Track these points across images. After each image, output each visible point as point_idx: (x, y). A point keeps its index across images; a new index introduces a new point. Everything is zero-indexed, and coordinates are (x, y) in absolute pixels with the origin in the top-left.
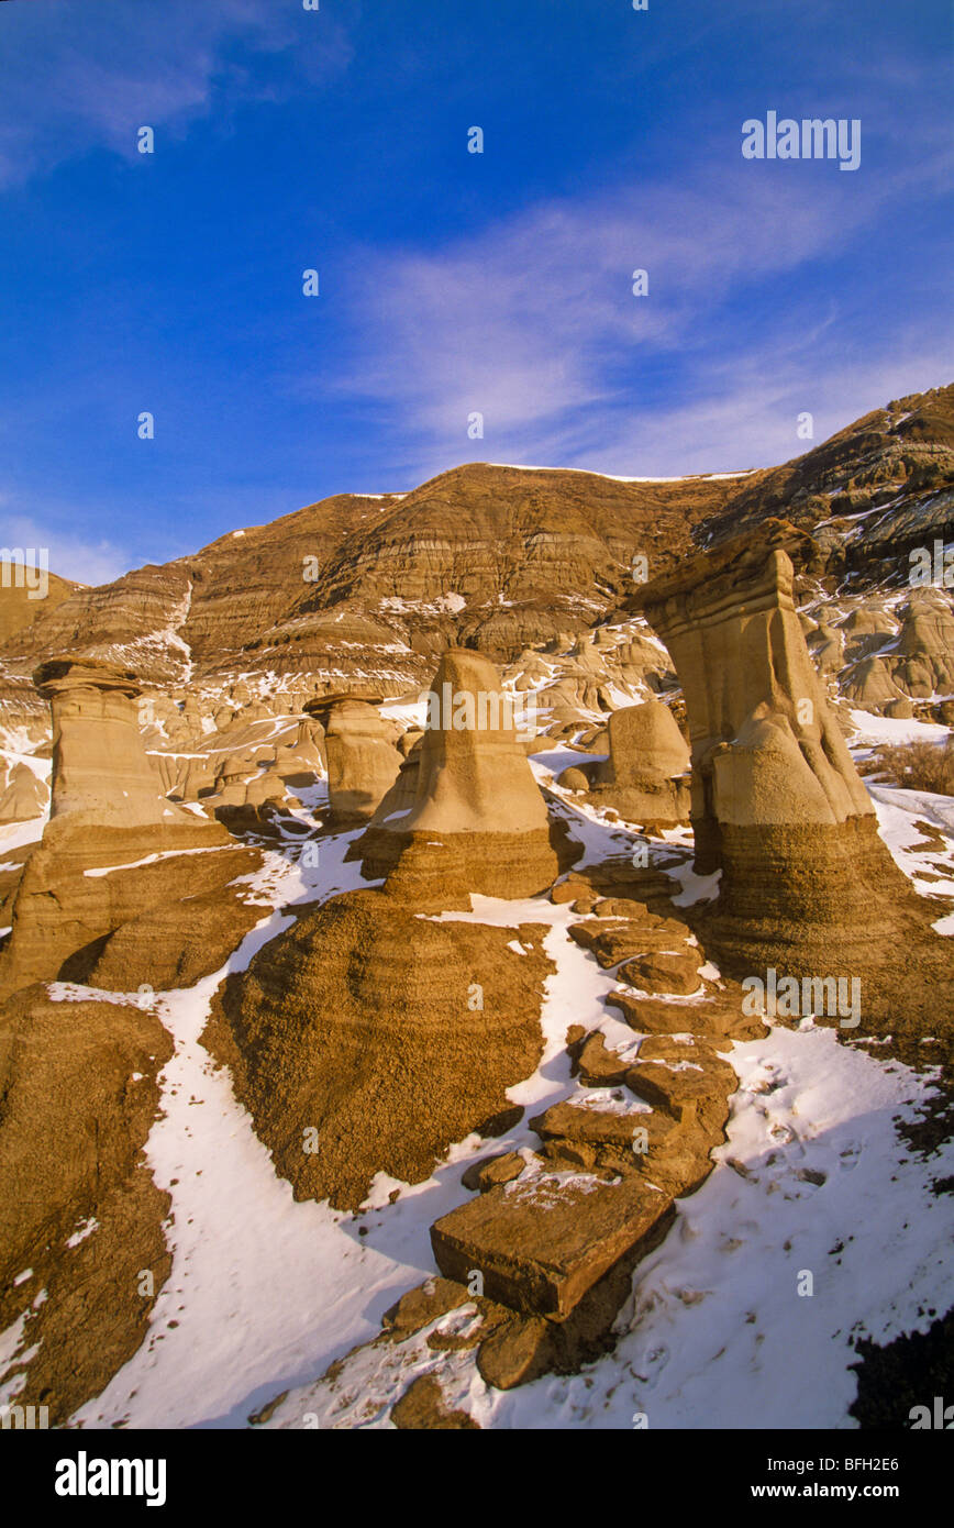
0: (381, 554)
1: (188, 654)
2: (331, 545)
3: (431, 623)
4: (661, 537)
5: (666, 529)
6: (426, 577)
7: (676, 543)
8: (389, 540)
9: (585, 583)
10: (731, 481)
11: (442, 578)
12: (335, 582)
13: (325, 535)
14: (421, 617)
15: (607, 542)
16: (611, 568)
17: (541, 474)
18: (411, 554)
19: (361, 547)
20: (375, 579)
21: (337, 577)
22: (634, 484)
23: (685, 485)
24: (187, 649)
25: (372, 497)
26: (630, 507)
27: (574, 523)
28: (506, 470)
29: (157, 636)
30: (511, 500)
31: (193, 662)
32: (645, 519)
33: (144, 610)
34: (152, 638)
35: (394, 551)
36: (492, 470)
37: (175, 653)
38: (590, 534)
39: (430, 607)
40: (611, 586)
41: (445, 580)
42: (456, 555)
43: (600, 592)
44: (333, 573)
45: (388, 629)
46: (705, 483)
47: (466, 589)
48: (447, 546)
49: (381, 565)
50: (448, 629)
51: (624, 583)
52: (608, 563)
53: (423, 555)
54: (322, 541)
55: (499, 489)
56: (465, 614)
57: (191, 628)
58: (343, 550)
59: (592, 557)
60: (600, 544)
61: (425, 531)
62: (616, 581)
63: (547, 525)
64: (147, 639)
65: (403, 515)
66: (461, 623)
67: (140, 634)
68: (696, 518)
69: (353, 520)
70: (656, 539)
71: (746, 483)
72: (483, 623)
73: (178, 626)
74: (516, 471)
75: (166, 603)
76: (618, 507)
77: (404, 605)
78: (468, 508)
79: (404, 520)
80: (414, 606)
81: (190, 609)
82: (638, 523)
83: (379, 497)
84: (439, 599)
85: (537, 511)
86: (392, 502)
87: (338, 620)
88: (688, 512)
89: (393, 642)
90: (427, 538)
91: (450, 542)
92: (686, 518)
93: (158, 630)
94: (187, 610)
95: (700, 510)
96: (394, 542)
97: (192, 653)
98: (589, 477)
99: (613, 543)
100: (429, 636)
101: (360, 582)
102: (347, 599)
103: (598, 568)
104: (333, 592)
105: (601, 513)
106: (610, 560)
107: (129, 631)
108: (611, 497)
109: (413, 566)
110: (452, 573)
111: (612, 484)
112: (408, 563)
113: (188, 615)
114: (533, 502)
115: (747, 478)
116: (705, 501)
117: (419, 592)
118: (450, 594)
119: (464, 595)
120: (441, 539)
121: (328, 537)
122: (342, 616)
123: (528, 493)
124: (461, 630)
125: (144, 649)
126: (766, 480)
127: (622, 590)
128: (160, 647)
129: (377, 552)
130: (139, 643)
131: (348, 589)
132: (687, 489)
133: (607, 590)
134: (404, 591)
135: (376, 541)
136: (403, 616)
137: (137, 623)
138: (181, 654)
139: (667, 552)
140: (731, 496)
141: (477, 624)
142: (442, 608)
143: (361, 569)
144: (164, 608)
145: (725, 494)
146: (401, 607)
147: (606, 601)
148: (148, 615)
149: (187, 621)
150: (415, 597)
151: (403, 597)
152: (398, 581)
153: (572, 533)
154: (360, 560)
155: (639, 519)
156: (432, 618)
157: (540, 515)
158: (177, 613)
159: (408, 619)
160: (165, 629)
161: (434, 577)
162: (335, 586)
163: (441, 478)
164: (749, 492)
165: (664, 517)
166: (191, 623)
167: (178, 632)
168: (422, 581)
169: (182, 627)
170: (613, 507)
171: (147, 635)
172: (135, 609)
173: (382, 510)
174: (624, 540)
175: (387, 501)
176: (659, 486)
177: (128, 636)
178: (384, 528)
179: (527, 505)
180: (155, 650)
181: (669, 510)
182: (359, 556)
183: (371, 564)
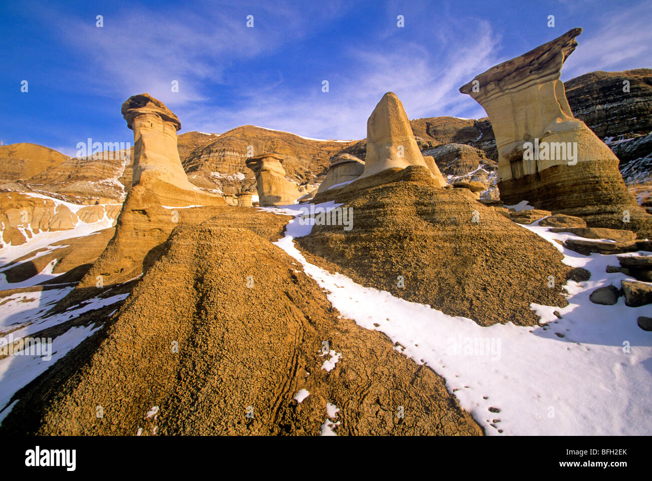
0: (211, 155)
1: (123, 189)
2: (189, 150)
3: (231, 183)
4: (320, 160)
5: (321, 157)
6: (229, 165)
7: (325, 162)
8: (215, 150)
9: (291, 174)
10: (344, 143)
11: (236, 166)
12: (191, 164)
13: (187, 146)
14: (227, 180)
15: (300, 159)
16: (301, 169)
17: (275, 132)
18: (223, 156)
19: (202, 152)
20: (209, 164)
21: (192, 162)
22: (310, 140)
23: (328, 143)
24: (123, 187)
25: (207, 134)
26: (308, 148)
27: (288, 151)
28: (262, 129)
29: (109, 180)
30: (264, 140)
31: (125, 192)
32: (314, 153)
33: (104, 169)
34: (106, 180)
35: (217, 154)
36: (256, 128)
37: (116, 187)
38: (293, 156)
39: (231, 177)
40: (301, 176)
41: (237, 167)
42: (242, 158)
43: (297, 177)
44: (190, 161)
45: (214, 183)
46: (335, 143)
47: (245, 172)
48: (238, 155)
49: (211, 159)
50: (238, 186)
51: (306, 175)
52: (300, 167)
53: (228, 157)
54: (185, 148)
55: (259, 136)
56: (245, 181)
57: (125, 178)
58: (194, 153)
59: (294, 164)
60: (297, 160)
61: (229, 148)
62: (303, 174)
63: (278, 151)
64: (104, 181)
65: (221, 141)
66: (243, 184)
67: (101, 178)
68: (332, 155)
69: (199, 142)
70: (318, 160)
71: (350, 144)
72: (252, 184)
73: (119, 177)
74: (265, 130)
75: (114, 167)
76: (304, 147)
77: (220, 175)
78: (247, 141)
79: (221, 143)
80: (224, 176)
81: (125, 171)
82: (311, 154)
83: (210, 134)
84: (235, 174)
85: (274, 145)
86: (215, 137)
87: (193, 178)
88: (329, 152)
89: (215, 189)
90: (231, 151)
91: (239, 153)
92: (328, 154)
93: (110, 178)
94: (123, 171)
95: (333, 152)
96: (217, 151)
97: (125, 189)
98: (293, 135)
99: (302, 160)
100: (231, 188)
101: (202, 164)
102: (197, 171)
103: (296, 169)
104: (190, 168)
105: (298, 149)
106: (300, 166)
107: (96, 177)
108: (302, 143)
109: (224, 161)
110: (240, 165)
111: (301, 139)
112: (222, 159)
113: (124, 173)
114: (273, 142)
115: (350, 143)
116: (335, 149)
117: (226, 171)
118: (239, 173)
119: (245, 173)
120: (236, 152)
121: (188, 147)
122: (195, 176)
123: (270, 138)
124: (243, 187)
125: (103, 185)
126: (357, 144)
127: (305, 177)
128: (111, 185)
129: (209, 154)
130: (101, 182)
131: (197, 167)
132: (328, 144)
133: (299, 177)
134: (220, 170)
135: (209, 150)
136: (220, 179)
137: (100, 174)
138: (120, 188)
139: (322, 165)
140: (344, 148)
141: (249, 185)
142: (235, 178)
143: (202, 160)
144: (113, 169)
145: (342, 147)
146: (219, 176)
147: (299, 181)
148: (106, 171)
149: (123, 175)
150: (225, 173)
151: (219, 172)
152: (218, 166)
153: (287, 155)
154: (202, 157)
155: (311, 152)
156: (232, 181)
157: (275, 146)
158: (119, 172)
159: (222, 181)
160: (113, 177)
161: (233, 166)
162: (191, 166)
163: (236, 129)
164: (351, 147)
165: (321, 153)
166: (125, 176)
167: (119, 179)
168: (228, 167)
169: (120, 178)
170: (302, 147)
171: (104, 179)
172: (99, 168)
173: (211, 139)
174: (306, 159)
175: (213, 136)
176: (319, 142)
177: (95, 179)
178: (213, 145)
179: (270, 142)
180: (108, 186)
181: (323, 151)
182: (201, 155)
183: (207, 158)
